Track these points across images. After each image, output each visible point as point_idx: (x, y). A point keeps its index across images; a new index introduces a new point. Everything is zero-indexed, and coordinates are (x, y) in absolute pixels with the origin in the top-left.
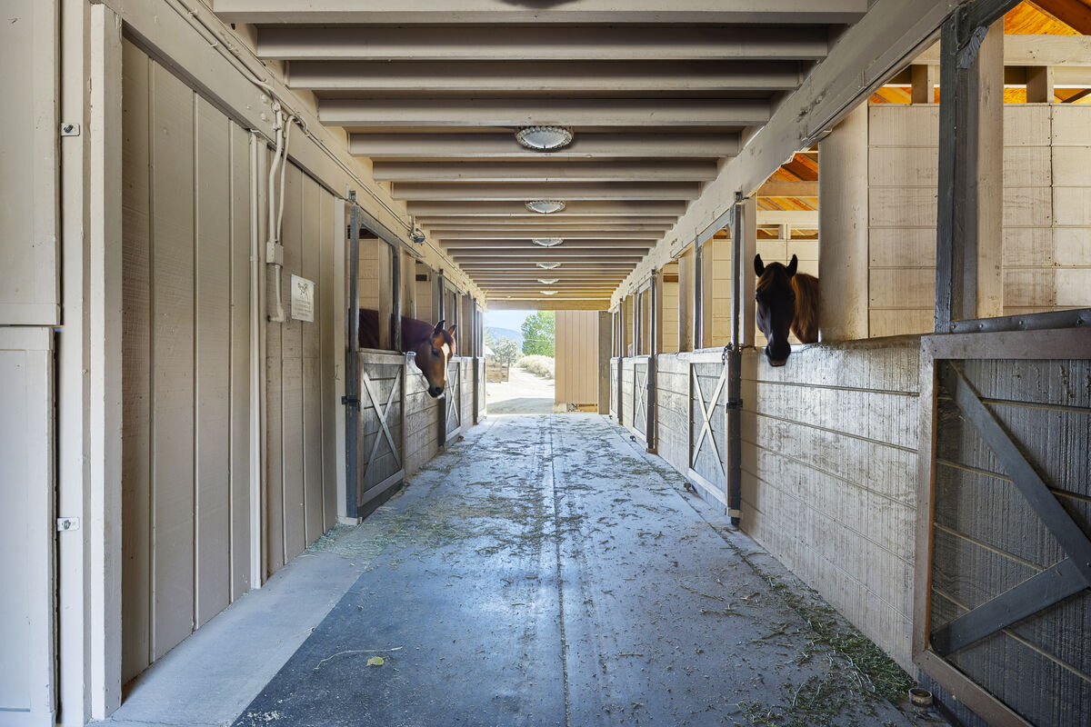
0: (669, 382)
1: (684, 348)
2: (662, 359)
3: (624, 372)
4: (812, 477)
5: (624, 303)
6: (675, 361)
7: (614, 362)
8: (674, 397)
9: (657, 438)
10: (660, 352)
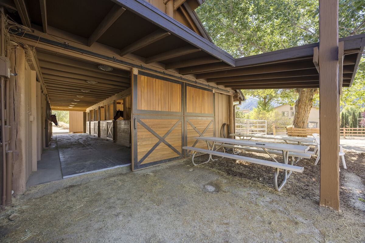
0: (103, 125)
1: (106, 120)
2: (101, 122)
3: (91, 124)
4: (123, 134)
5: (91, 111)
6: (104, 122)
7: (88, 123)
8: (104, 128)
9: (100, 135)
10: (100, 120)
